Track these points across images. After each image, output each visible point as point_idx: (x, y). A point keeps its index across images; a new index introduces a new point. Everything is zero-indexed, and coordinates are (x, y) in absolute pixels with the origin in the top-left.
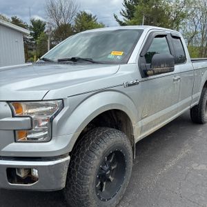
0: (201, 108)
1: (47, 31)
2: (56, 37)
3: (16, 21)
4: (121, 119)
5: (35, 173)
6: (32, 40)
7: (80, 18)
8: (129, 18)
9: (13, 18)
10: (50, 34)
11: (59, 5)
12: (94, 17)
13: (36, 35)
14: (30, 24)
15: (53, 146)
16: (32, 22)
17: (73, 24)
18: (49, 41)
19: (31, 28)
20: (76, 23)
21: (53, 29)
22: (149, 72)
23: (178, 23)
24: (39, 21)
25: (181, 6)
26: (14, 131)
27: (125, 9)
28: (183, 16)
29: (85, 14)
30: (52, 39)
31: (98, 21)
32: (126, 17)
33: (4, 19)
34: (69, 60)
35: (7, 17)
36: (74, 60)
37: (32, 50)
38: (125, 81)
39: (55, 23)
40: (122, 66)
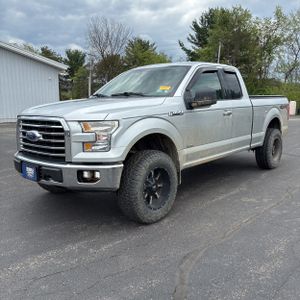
0: (266, 150)
1: (88, 65)
2: (100, 72)
3: (46, 53)
4: (168, 146)
5: (97, 175)
6: (67, 77)
7: (133, 47)
8: (201, 46)
9: (43, 49)
10: (91, 68)
11: (105, 30)
12: (152, 46)
13: (71, 71)
14: (65, 56)
15: (112, 155)
16: (68, 53)
17: (123, 54)
18: (90, 78)
19: (66, 62)
20: (128, 54)
21: (96, 62)
22: (193, 105)
23: (270, 51)
24: (77, 52)
25: (274, 28)
26: (83, 143)
27: (194, 33)
28: (277, 42)
29: (140, 41)
30: (94, 75)
31: (158, 51)
32: (196, 44)
33: (31, 49)
34: (121, 95)
35: (35, 48)
36: (126, 95)
37: (66, 90)
38: (169, 111)
39: (98, 54)
40: (168, 98)
